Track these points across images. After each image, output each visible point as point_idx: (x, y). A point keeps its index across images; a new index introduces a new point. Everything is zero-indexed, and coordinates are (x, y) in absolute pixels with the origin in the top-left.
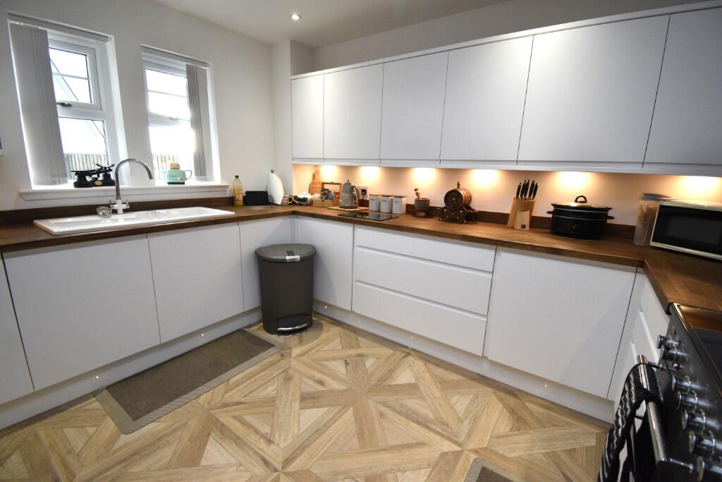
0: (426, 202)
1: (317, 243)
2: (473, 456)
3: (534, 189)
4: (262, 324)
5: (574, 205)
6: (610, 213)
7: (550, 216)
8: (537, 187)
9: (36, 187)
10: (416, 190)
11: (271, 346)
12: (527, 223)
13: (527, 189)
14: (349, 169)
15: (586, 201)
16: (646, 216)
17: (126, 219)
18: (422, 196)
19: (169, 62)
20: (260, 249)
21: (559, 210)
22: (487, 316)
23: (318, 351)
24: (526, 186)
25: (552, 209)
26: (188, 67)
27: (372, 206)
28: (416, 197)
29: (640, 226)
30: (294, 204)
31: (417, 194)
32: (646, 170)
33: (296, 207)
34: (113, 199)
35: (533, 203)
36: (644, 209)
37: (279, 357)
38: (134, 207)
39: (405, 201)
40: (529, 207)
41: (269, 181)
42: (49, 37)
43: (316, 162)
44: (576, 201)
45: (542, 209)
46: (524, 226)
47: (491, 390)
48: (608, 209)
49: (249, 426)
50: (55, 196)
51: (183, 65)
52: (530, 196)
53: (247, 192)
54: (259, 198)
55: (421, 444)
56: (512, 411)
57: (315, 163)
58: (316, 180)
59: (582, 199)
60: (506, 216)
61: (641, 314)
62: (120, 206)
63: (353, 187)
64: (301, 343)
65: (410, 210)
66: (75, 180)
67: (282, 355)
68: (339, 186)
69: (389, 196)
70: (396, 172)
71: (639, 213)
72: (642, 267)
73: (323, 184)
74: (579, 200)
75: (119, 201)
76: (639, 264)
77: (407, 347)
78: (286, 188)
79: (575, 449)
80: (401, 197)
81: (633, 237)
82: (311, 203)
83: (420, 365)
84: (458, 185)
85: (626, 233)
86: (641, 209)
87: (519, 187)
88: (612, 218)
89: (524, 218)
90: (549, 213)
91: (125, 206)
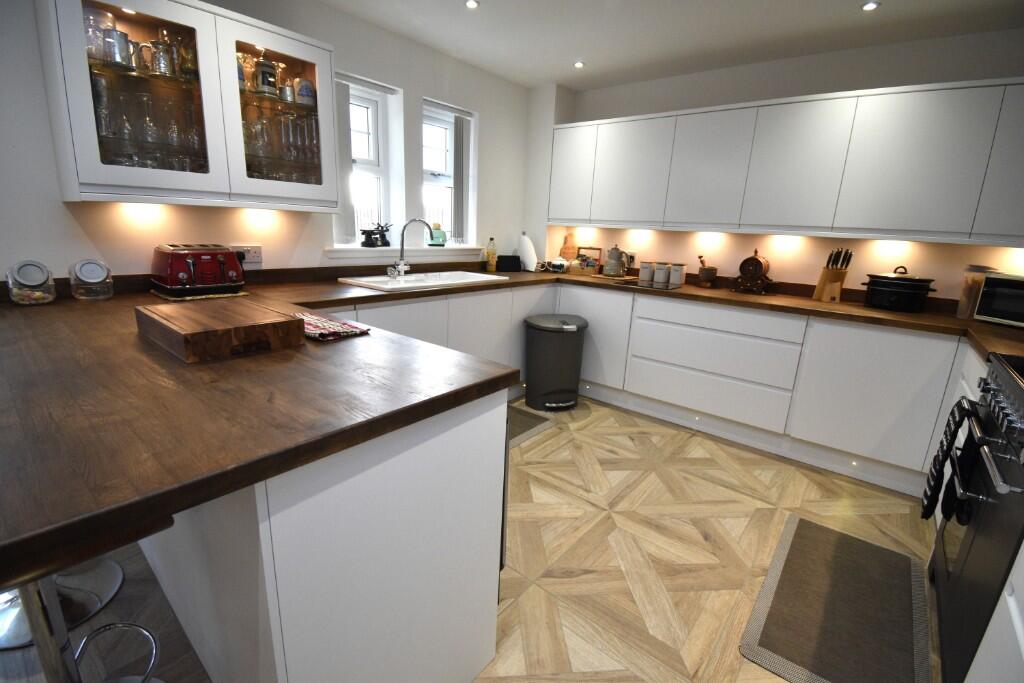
0: (713, 271)
1: (585, 314)
2: (788, 513)
3: (848, 258)
4: (524, 400)
5: (893, 275)
6: (932, 285)
7: (865, 288)
8: (851, 255)
9: (337, 246)
10: (700, 257)
11: (546, 420)
12: (837, 295)
13: (839, 259)
14: (612, 232)
15: (905, 273)
16: (971, 289)
17: (406, 282)
18: (708, 264)
19: (437, 113)
20: (530, 317)
21: (875, 281)
22: (792, 391)
23: (595, 427)
24: (839, 254)
25: (867, 280)
26: (456, 119)
27: (644, 276)
28: (701, 265)
29: (964, 299)
30: (547, 271)
31: (702, 262)
32: (973, 240)
33: (553, 275)
34: (397, 260)
35: (845, 273)
36: (970, 282)
37: (558, 430)
38: (415, 269)
39: (686, 270)
40: (840, 277)
41: (520, 243)
42: (351, 92)
43: (570, 224)
44: (895, 272)
45: (855, 279)
46: (833, 299)
47: (793, 468)
48: (930, 281)
49: (561, 479)
50: (350, 255)
51: (450, 117)
52: (842, 265)
53: (500, 257)
54: (511, 264)
55: (734, 501)
56: (820, 485)
57: (567, 224)
58: (568, 244)
59: (902, 270)
60: (812, 288)
61: (963, 382)
62: (403, 268)
63: (622, 253)
64: (574, 419)
65: (691, 279)
66: (363, 240)
67: (560, 429)
68: (598, 252)
69: (666, 264)
70: (674, 236)
71: (964, 285)
72: (965, 335)
73: (580, 248)
74: (898, 270)
75: (402, 263)
76: (963, 333)
77: (691, 429)
78: (539, 253)
79: (889, 515)
80: (682, 265)
81: (955, 312)
82: (567, 270)
83: (710, 444)
84: (756, 252)
85: (948, 307)
86: (967, 282)
87: (832, 255)
88: (934, 290)
89: (835, 289)
90: (863, 284)
91: (407, 268)
